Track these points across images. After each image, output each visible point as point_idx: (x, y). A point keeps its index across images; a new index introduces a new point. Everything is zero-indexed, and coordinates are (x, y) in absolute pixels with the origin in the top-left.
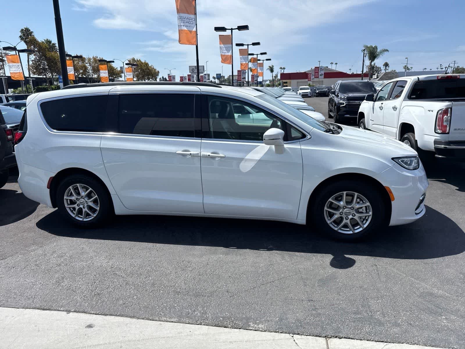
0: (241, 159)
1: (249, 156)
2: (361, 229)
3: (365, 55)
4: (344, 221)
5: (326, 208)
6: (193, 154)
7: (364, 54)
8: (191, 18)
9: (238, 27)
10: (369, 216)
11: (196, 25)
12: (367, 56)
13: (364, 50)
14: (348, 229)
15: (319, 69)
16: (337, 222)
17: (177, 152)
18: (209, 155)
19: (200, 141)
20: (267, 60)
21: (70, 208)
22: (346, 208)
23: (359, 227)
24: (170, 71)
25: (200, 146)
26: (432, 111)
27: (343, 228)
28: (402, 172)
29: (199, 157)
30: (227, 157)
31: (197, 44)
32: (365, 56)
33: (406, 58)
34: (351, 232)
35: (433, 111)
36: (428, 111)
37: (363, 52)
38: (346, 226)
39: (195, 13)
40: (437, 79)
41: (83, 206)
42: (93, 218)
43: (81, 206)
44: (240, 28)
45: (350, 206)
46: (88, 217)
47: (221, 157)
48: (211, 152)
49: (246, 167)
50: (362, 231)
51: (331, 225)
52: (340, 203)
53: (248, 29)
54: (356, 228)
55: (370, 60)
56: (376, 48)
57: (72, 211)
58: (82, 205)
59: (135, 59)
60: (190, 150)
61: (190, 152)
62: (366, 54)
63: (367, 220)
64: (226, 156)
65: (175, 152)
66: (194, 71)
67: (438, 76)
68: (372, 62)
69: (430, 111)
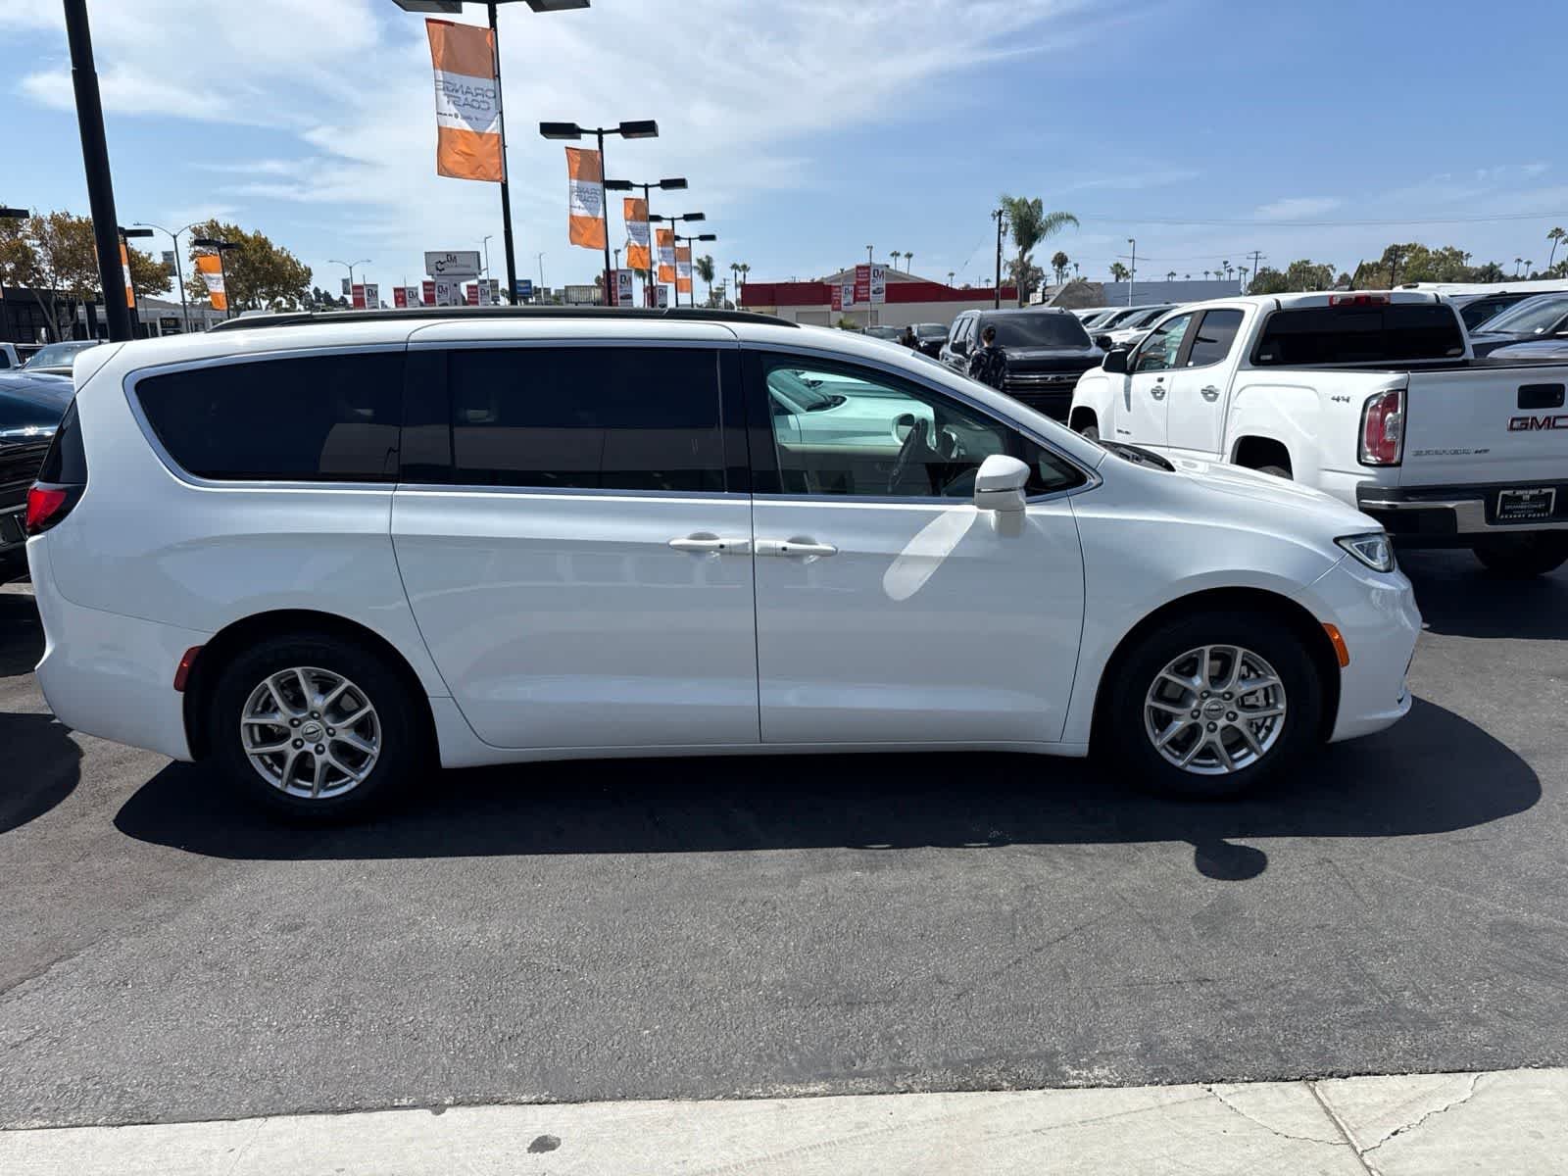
0: (888, 559)
1: (914, 547)
2: (1254, 758)
3: (1003, 229)
4: (1205, 737)
5: (1149, 701)
6: (730, 547)
7: (1000, 225)
8: (482, 89)
9: (622, 124)
10: (1274, 718)
11: (501, 113)
12: (1008, 233)
13: (1000, 213)
14: (1214, 761)
15: (869, 274)
16: (1182, 743)
17: (672, 543)
18: (784, 549)
19: (748, 503)
20: (703, 238)
21: (261, 756)
22: (1210, 694)
23: (1244, 751)
24: (350, 268)
25: (751, 519)
26: (1348, 401)
27: (1200, 759)
28: (1365, 579)
29: (748, 554)
30: (842, 552)
31: (506, 180)
32: (1005, 233)
33: (1130, 241)
34: (1224, 770)
35: (1351, 400)
36: (1333, 399)
37: (997, 218)
38: (1208, 752)
39: (496, 73)
40: (1328, 305)
41: (314, 745)
42: (354, 784)
43: (310, 747)
44: (629, 130)
45: (1222, 691)
46: (331, 784)
47: (823, 554)
48: (788, 538)
49: (903, 582)
50: (1255, 763)
51: (1164, 753)
52: (1193, 683)
53: (657, 135)
54: (1236, 756)
55: (1019, 245)
56: (1038, 204)
57: (269, 768)
58: (311, 742)
59: (221, 225)
60: (718, 535)
61: (717, 538)
62: (1007, 225)
63: (1269, 730)
64: (839, 550)
65: (665, 541)
66: (443, 269)
67: (1331, 297)
68: (1024, 251)
69: (1338, 400)
